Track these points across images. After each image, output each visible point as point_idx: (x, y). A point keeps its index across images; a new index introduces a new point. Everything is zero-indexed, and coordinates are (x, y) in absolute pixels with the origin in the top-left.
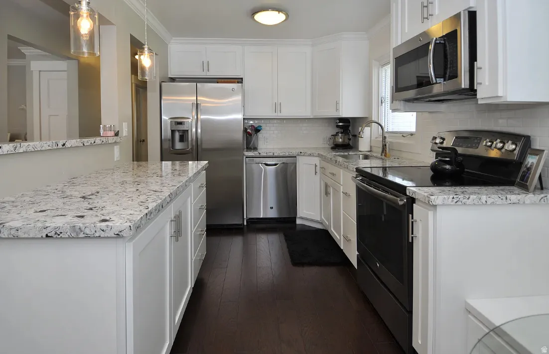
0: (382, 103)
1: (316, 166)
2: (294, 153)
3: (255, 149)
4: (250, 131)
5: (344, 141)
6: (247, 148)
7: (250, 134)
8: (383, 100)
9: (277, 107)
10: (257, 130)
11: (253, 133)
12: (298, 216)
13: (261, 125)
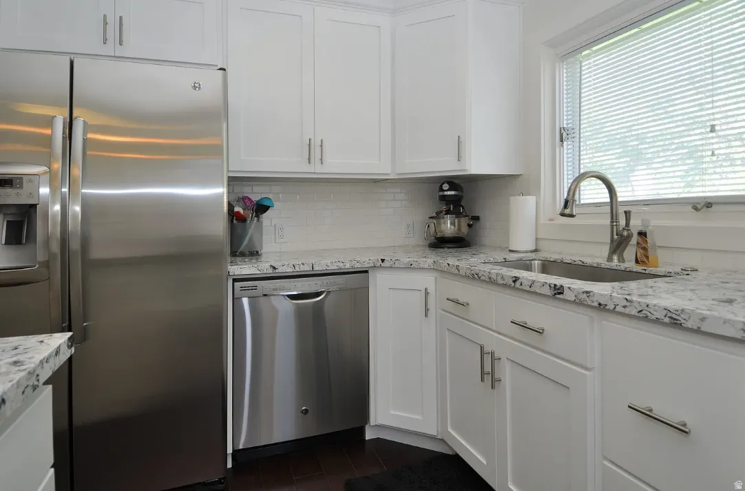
0: (562, 141)
1: (427, 293)
2: (364, 261)
3: (254, 254)
4: (241, 211)
5: (459, 230)
6: (234, 254)
7: (242, 219)
8: (564, 135)
9: (312, 150)
10: (261, 208)
11: (249, 214)
12: (372, 421)
13: (270, 196)
